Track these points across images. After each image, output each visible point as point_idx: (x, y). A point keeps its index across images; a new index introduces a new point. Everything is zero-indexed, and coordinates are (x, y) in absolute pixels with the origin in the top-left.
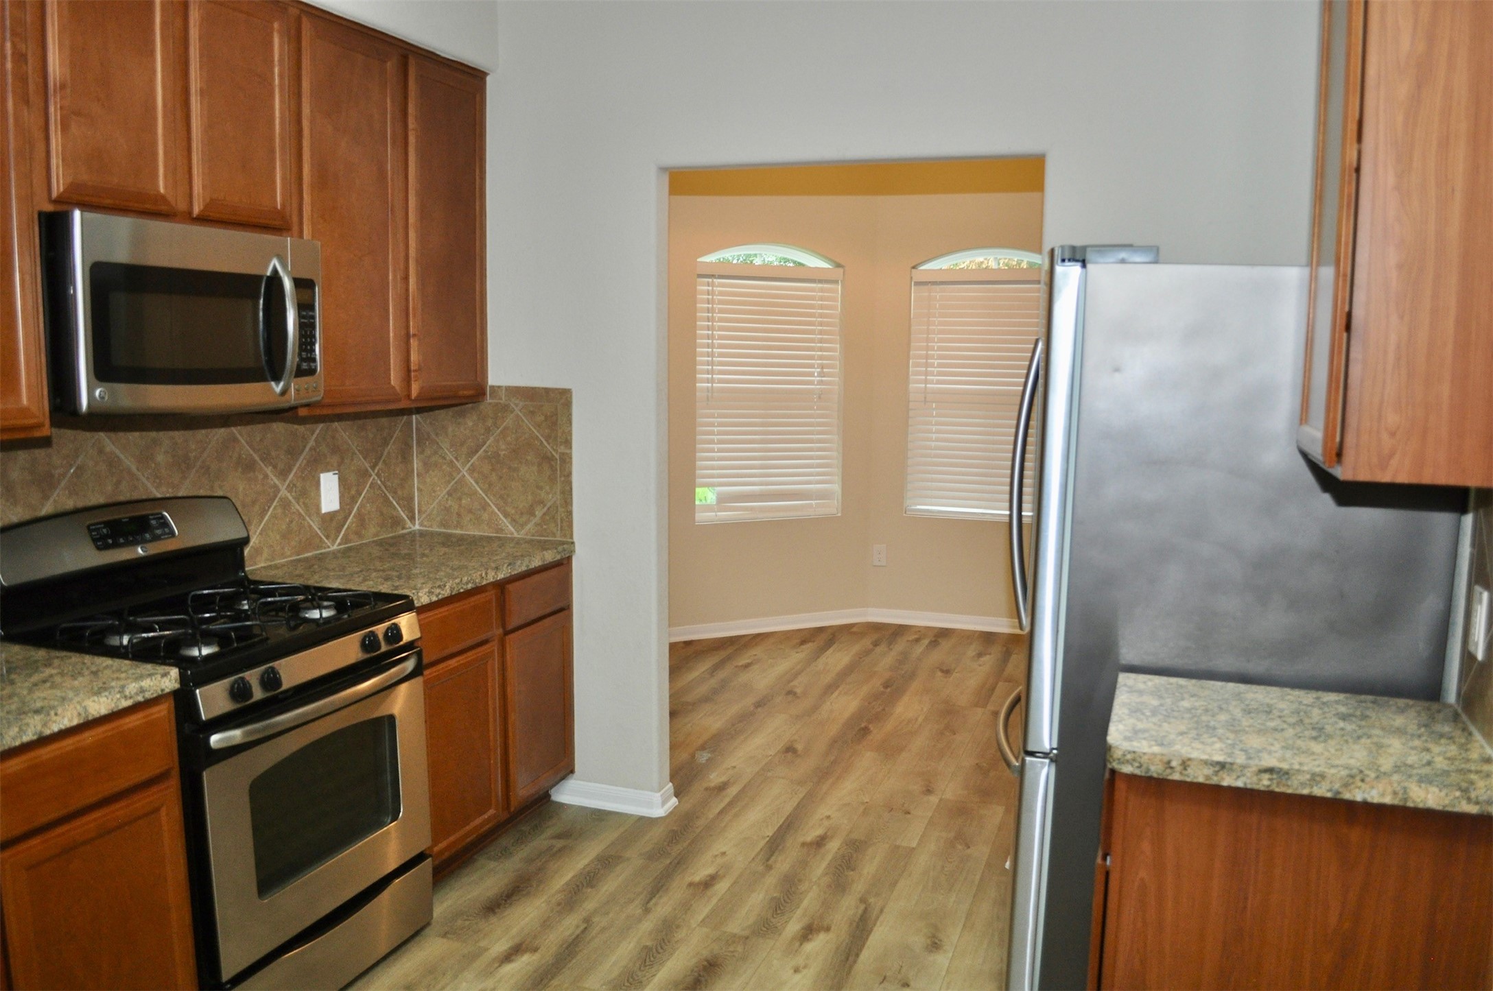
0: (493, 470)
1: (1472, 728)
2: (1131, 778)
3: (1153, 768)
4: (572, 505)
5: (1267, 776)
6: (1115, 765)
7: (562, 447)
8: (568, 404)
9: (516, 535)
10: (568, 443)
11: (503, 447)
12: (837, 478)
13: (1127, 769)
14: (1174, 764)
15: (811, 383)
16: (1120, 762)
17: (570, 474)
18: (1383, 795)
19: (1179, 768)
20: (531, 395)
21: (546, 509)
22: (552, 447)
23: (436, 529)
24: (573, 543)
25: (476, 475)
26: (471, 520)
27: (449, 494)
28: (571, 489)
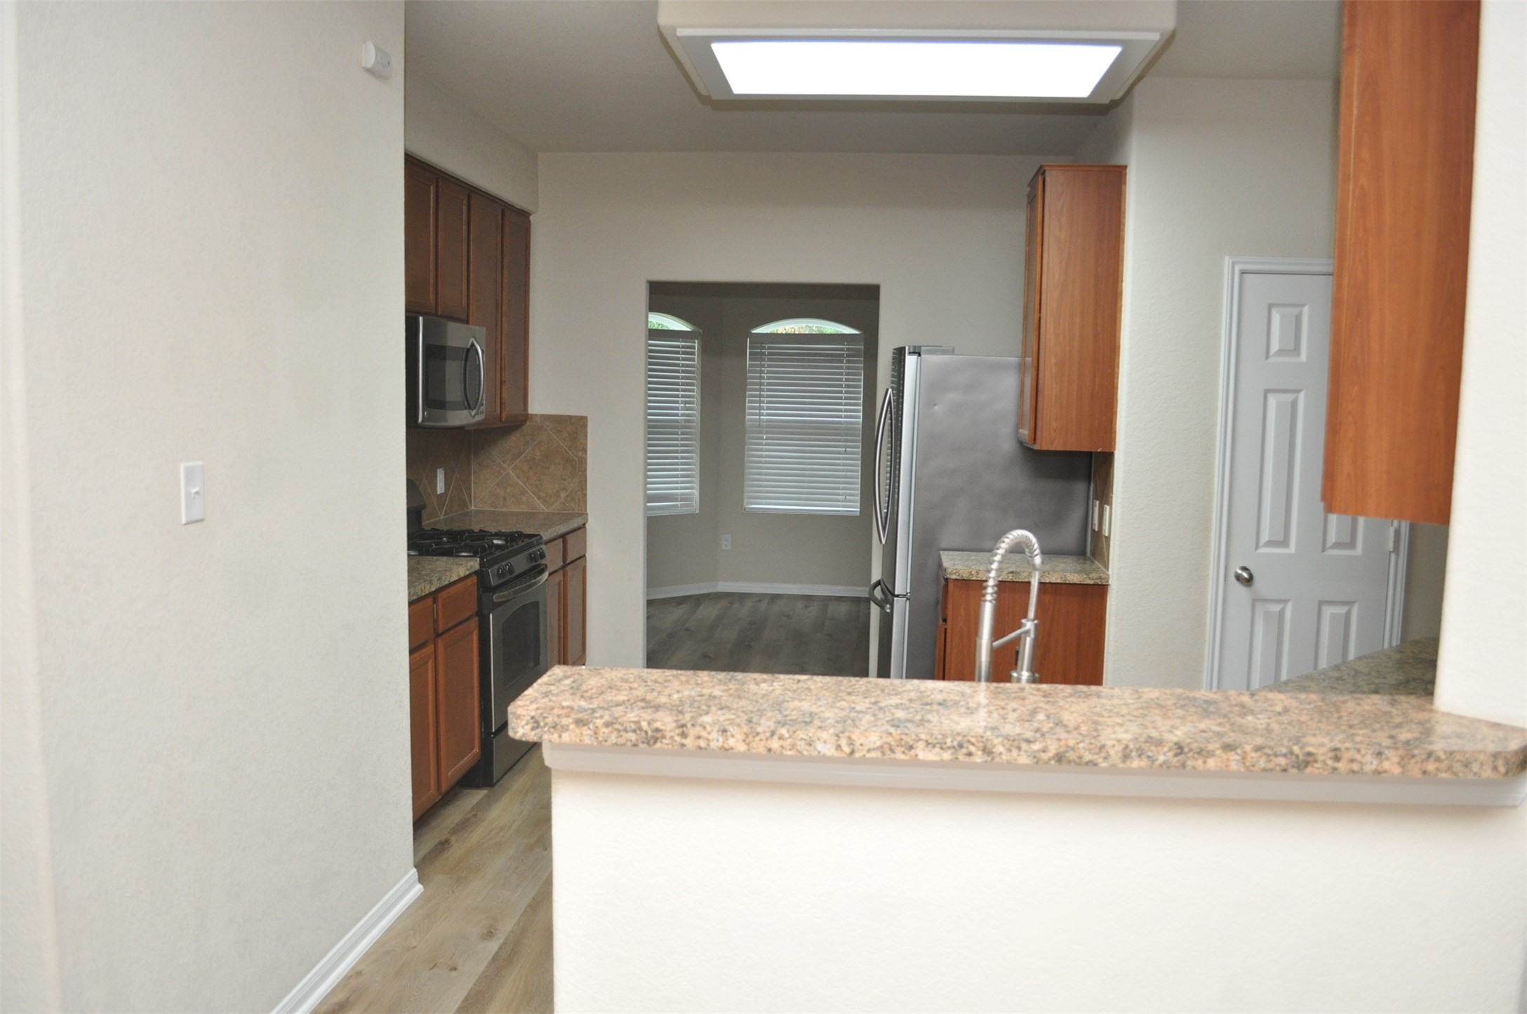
0: (531, 468)
1: (1095, 561)
2: (956, 580)
3: (964, 575)
4: (586, 490)
5: (1011, 575)
6: (948, 576)
7: (580, 453)
8: (585, 426)
9: (546, 510)
10: (585, 450)
11: (538, 454)
12: (696, 485)
13: (954, 577)
14: (973, 573)
15: (677, 415)
16: (950, 574)
17: (585, 470)
18: (1057, 579)
19: (975, 575)
20: (560, 421)
21: (568, 492)
22: (573, 453)
23: (487, 508)
24: (587, 514)
25: (518, 472)
26: (513, 502)
27: (498, 485)
28: (586, 480)
